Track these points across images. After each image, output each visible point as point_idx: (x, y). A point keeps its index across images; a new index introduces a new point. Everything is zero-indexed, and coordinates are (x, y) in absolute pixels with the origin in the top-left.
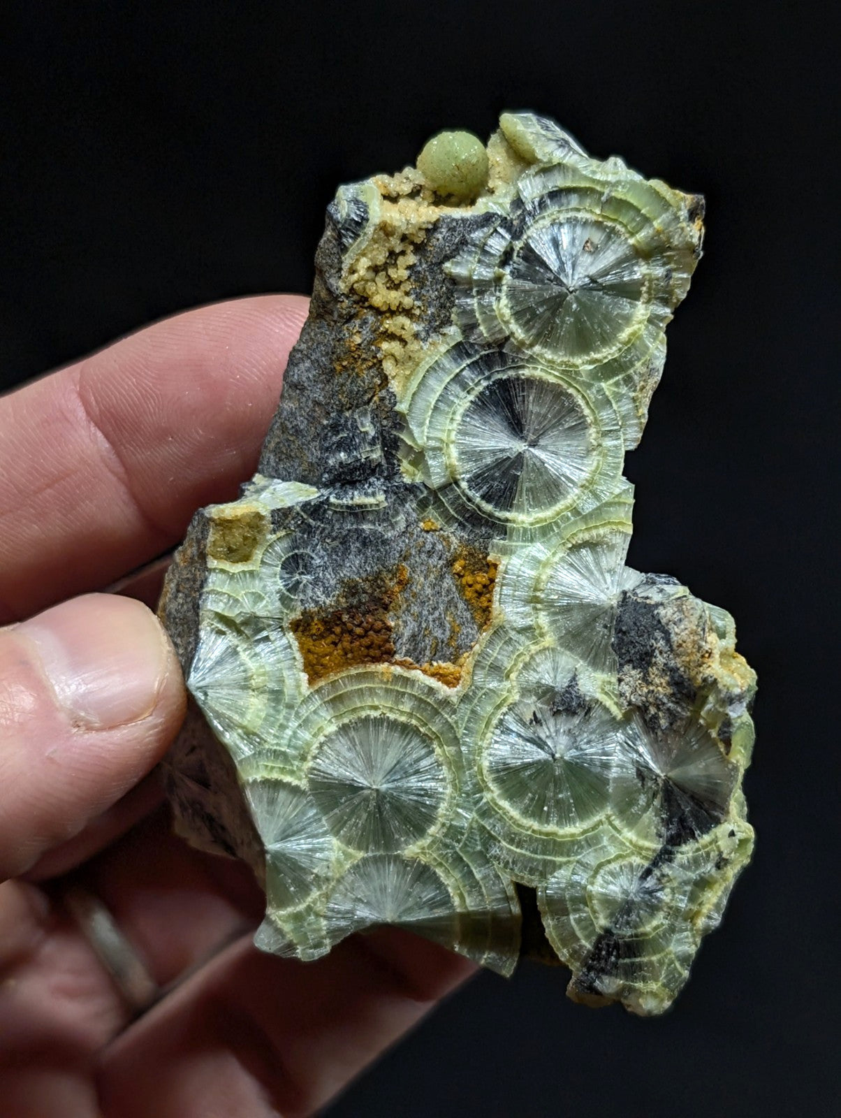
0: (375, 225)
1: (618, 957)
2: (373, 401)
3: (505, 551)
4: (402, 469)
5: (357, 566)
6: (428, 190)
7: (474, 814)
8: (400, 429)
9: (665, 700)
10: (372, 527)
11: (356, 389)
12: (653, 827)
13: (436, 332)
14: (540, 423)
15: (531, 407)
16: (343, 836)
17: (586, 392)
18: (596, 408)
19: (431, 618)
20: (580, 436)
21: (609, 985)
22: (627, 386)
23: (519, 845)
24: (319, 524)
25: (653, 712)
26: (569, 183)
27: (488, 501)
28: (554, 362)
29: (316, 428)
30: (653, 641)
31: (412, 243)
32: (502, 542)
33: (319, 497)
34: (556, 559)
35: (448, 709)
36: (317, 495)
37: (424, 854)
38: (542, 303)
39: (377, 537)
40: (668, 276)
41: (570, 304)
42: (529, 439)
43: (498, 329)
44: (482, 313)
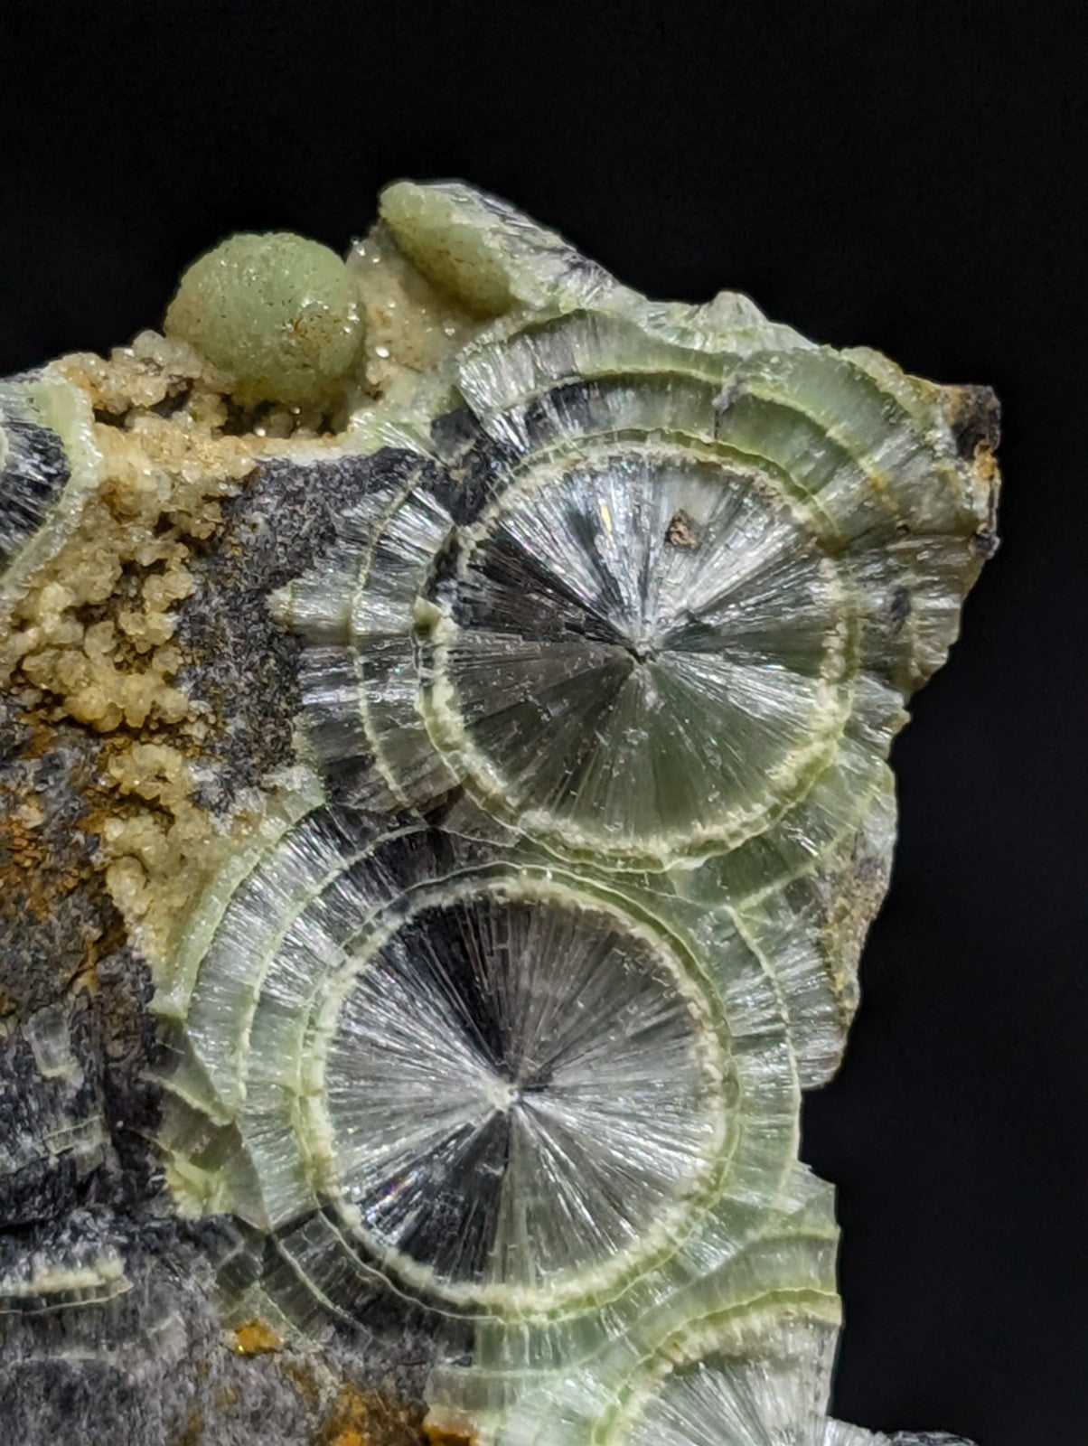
0: (86, 490)
2: (77, 988)
3: (477, 1398)
4: (170, 1180)
6: (210, 390)
8: (163, 1063)
10: (91, 1356)
11: (27, 957)
13: (251, 785)
14: (553, 1026)
15: (524, 982)
17: (683, 932)
18: (716, 975)
20: (672, 1054)
22: (797, 910)
26: (610, 365)
27: (420, 1256)
28: (589, 854)
31: (185, 538)
32: (464, 1372)
34: (634, 1410)
38: (561, 690)
39: (103, 1383)
40: (900, 606)
41: (639, 692)
42: (522, 1073)
43: (427, 768)
44: (381, 726)
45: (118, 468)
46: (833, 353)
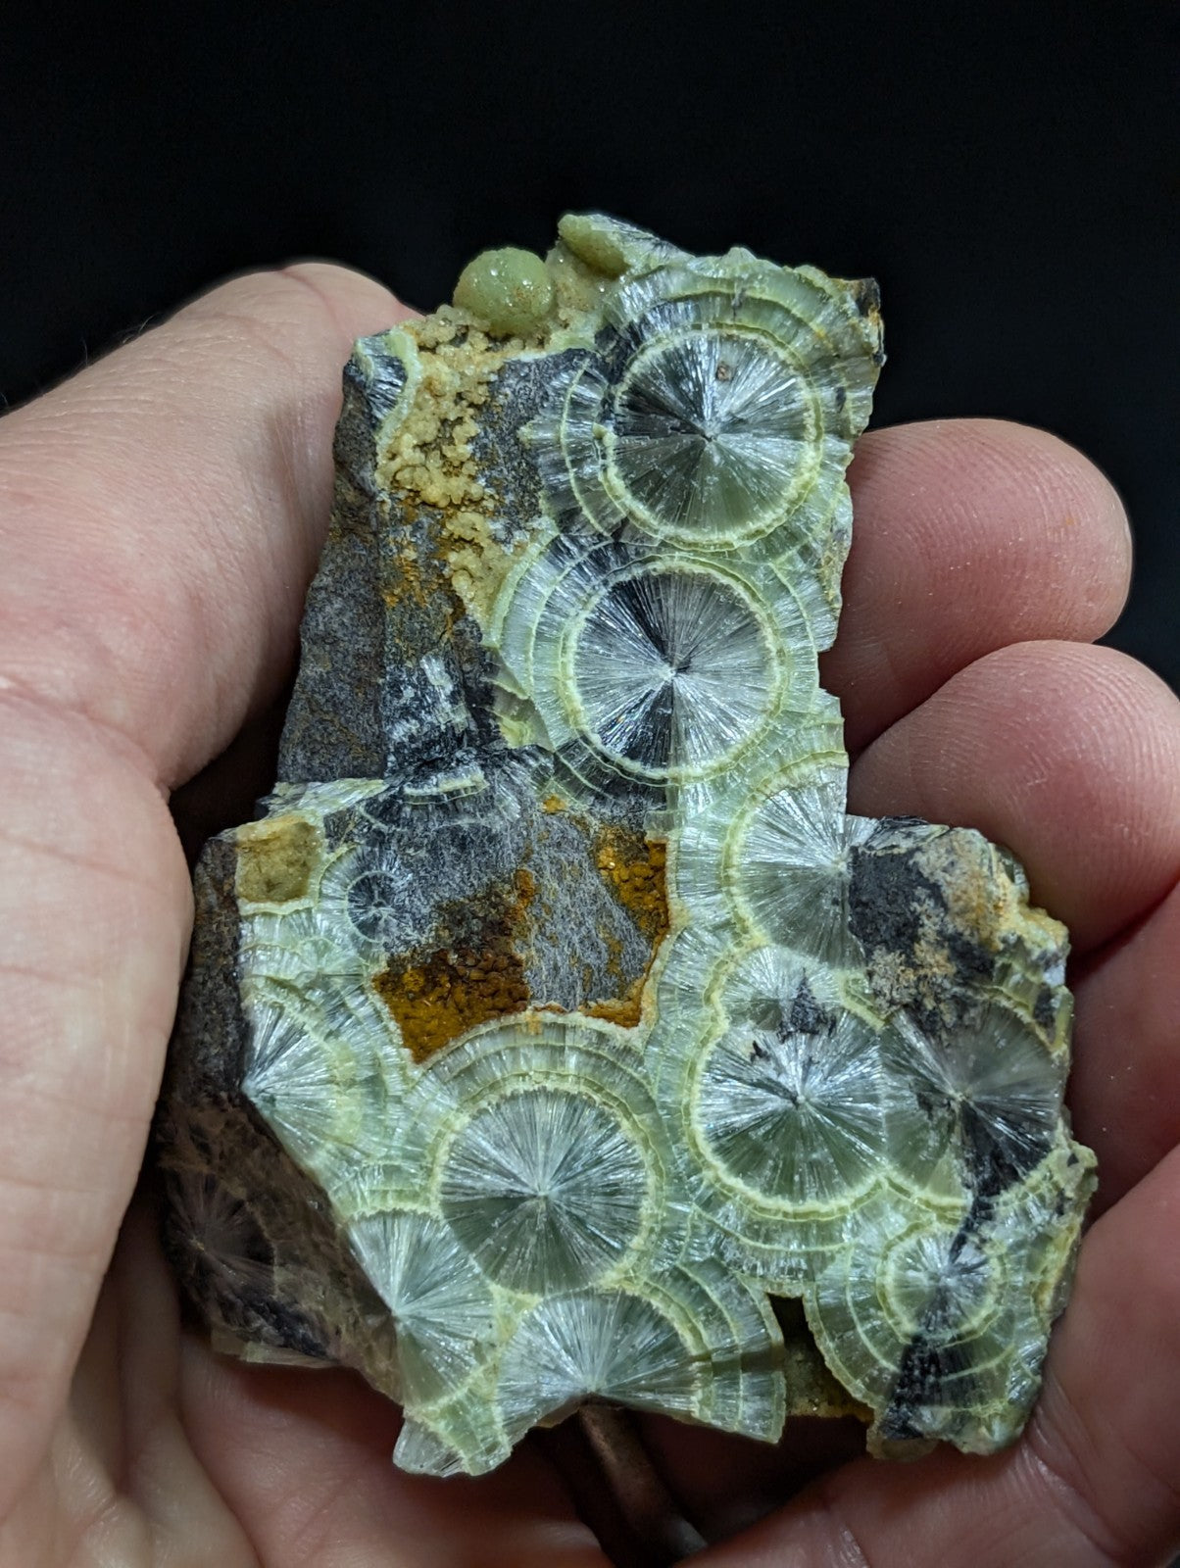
0: (417, 384)
1: (939, 1373)
2: (445, 639)
3: (669, 824)
4: (502, 730)
5: (458, 880)
6: (476, 329)
7: (695, 1207)
8: (492, 672)
9: (947, 984)
10: (473, 821)
11: (418, 626)
12: (956, 1176)
13: (520, 528)
14: (688, 635)
15: (671, 615)
16: (506, 1277)
17: (749, 579)
18: (768, 599)
19: (576, 939)
20: (749, 642)
21: (932, 1418)
22: (805, 561)
23: (768, 1239)
24: (394, 828)
25: (930, 1007)
26: (677, 291)
27: (634, 757)
28: (696, 544)
29: (365, 694)
30: (915, 904)
31: (471, 405)
32: (662, 813)
33: (388, 790)
35: (629, 1060)
36: (384, 788)
37: (629, 1279)
38: (670, 461)
39: (480, 834)
40: (841, 398)
41: (709, 458)
42: (676, 662)
43: (609, 510)
44: (583, 491)
45: (431, 371)
46: (789, 269)
